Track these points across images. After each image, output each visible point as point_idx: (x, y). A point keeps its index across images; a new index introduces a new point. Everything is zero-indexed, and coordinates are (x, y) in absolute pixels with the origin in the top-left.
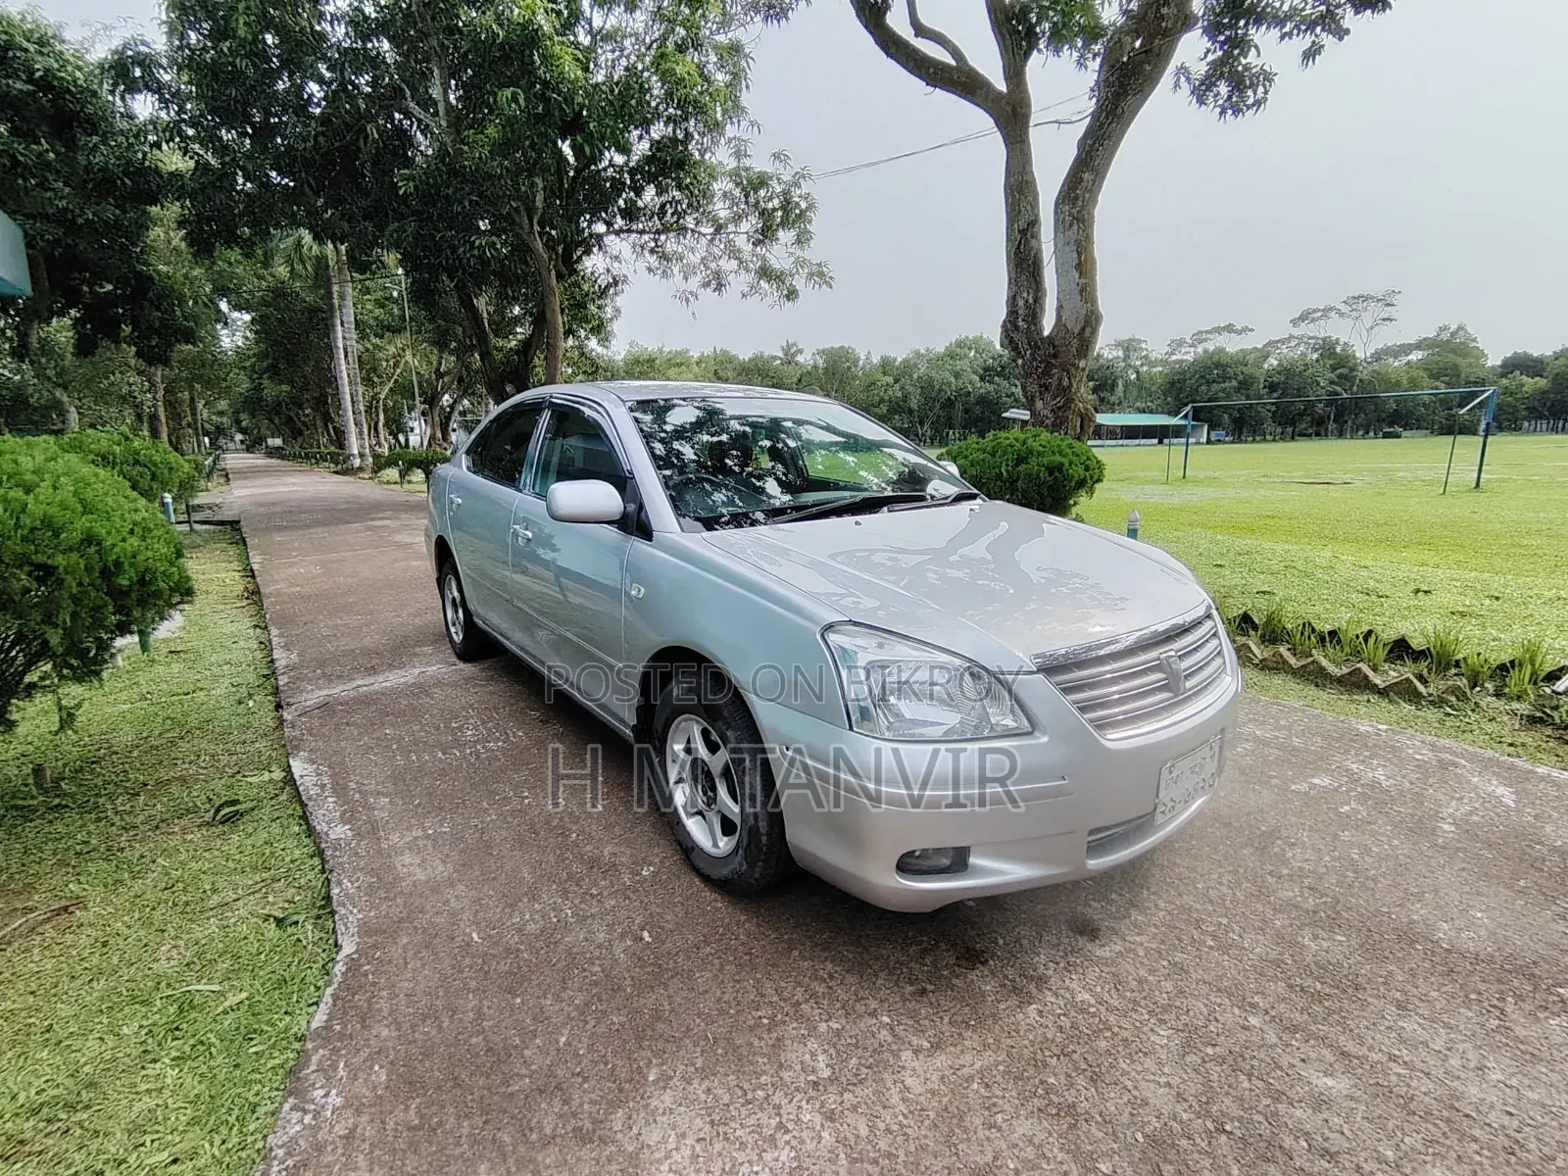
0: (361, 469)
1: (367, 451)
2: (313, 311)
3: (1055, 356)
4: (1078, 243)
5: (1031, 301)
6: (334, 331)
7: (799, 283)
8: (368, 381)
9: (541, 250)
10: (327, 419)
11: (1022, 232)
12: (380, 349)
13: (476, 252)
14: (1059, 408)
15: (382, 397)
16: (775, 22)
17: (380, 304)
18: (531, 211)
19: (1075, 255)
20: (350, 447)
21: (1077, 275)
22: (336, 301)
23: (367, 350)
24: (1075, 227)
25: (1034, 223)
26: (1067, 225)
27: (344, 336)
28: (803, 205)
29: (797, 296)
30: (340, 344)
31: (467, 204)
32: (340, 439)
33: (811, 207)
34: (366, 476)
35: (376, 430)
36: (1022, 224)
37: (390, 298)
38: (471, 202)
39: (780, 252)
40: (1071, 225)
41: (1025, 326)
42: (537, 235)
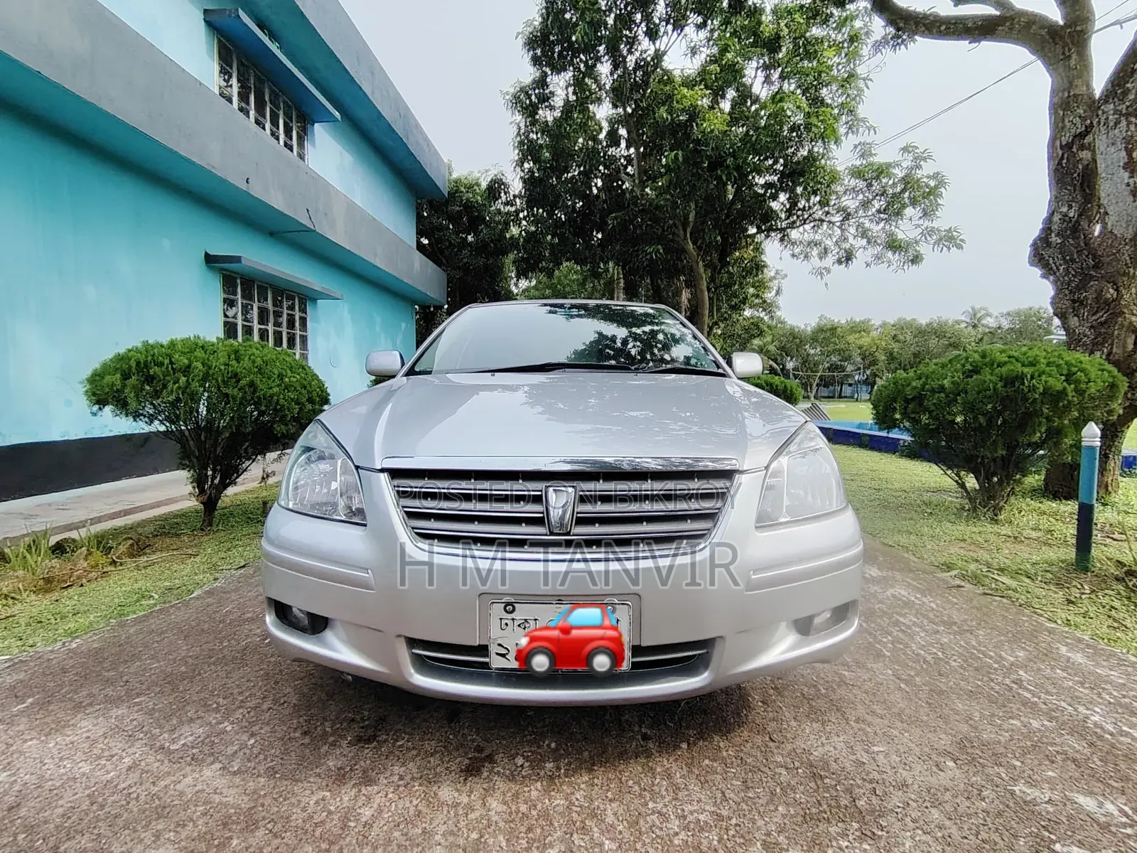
3: (1096, 267)
4: (1128, 140)
7: (924, 249)
9: (692, 250)
11: (1065, 147)
13: (649, 257)
14: (1102, 324)
16: (903, 47)
18: (685, 224)
28: (933, 184)
29: (922, 259)
33: (941, 183)
39: (908, 226)
41: (1059, 241)
42: (689, 240)
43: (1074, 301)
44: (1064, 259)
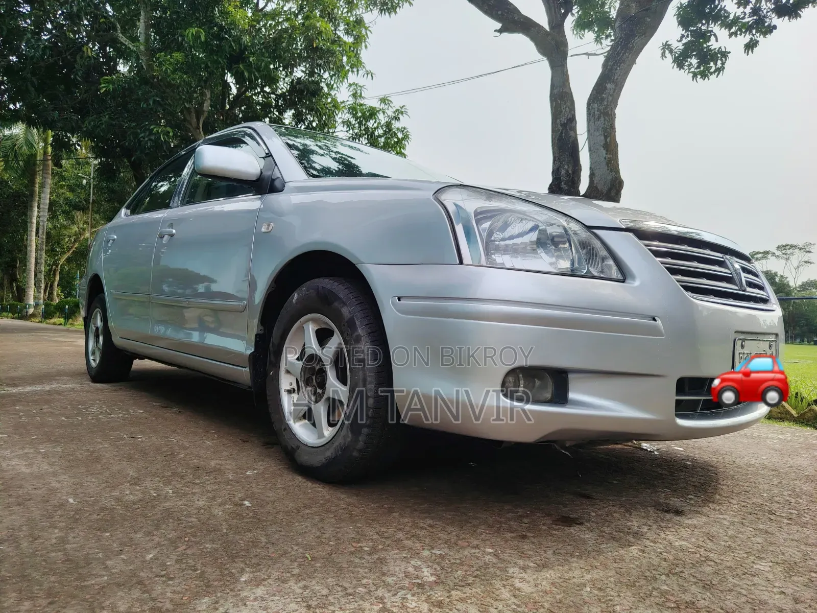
0: (33, 315)
1: (41, 301)
2: (17, 196)
4: (605, 130)
5: (570, 172)
6: (32, 211)
8: (51, 252)
10: (13, 279)
11: (564, 125)
12: (65, 227)
13: (153, 137)
15: (61, 262)
16: (387, 14)
17: (71, 189)
18: (199, 113)
19: (603, 138)
20: (27, 299)
21: (604, 152)
22: (37, 189)
23: (55, 227)
24: (602, 119)
25: (572, 120)
26: (597, 117)
27: (38, 215)
28: (400, 135)
30: (34, 220)
31: (151, 103)
32: (21, 294)
33: (406, 137)
34: (37, 320)
35: (52, 286)
36: (563, 120)
37: (80, 186)
38: (154, 101)
40: (599, 118)
41: (566, 188)
42: (201, 130)
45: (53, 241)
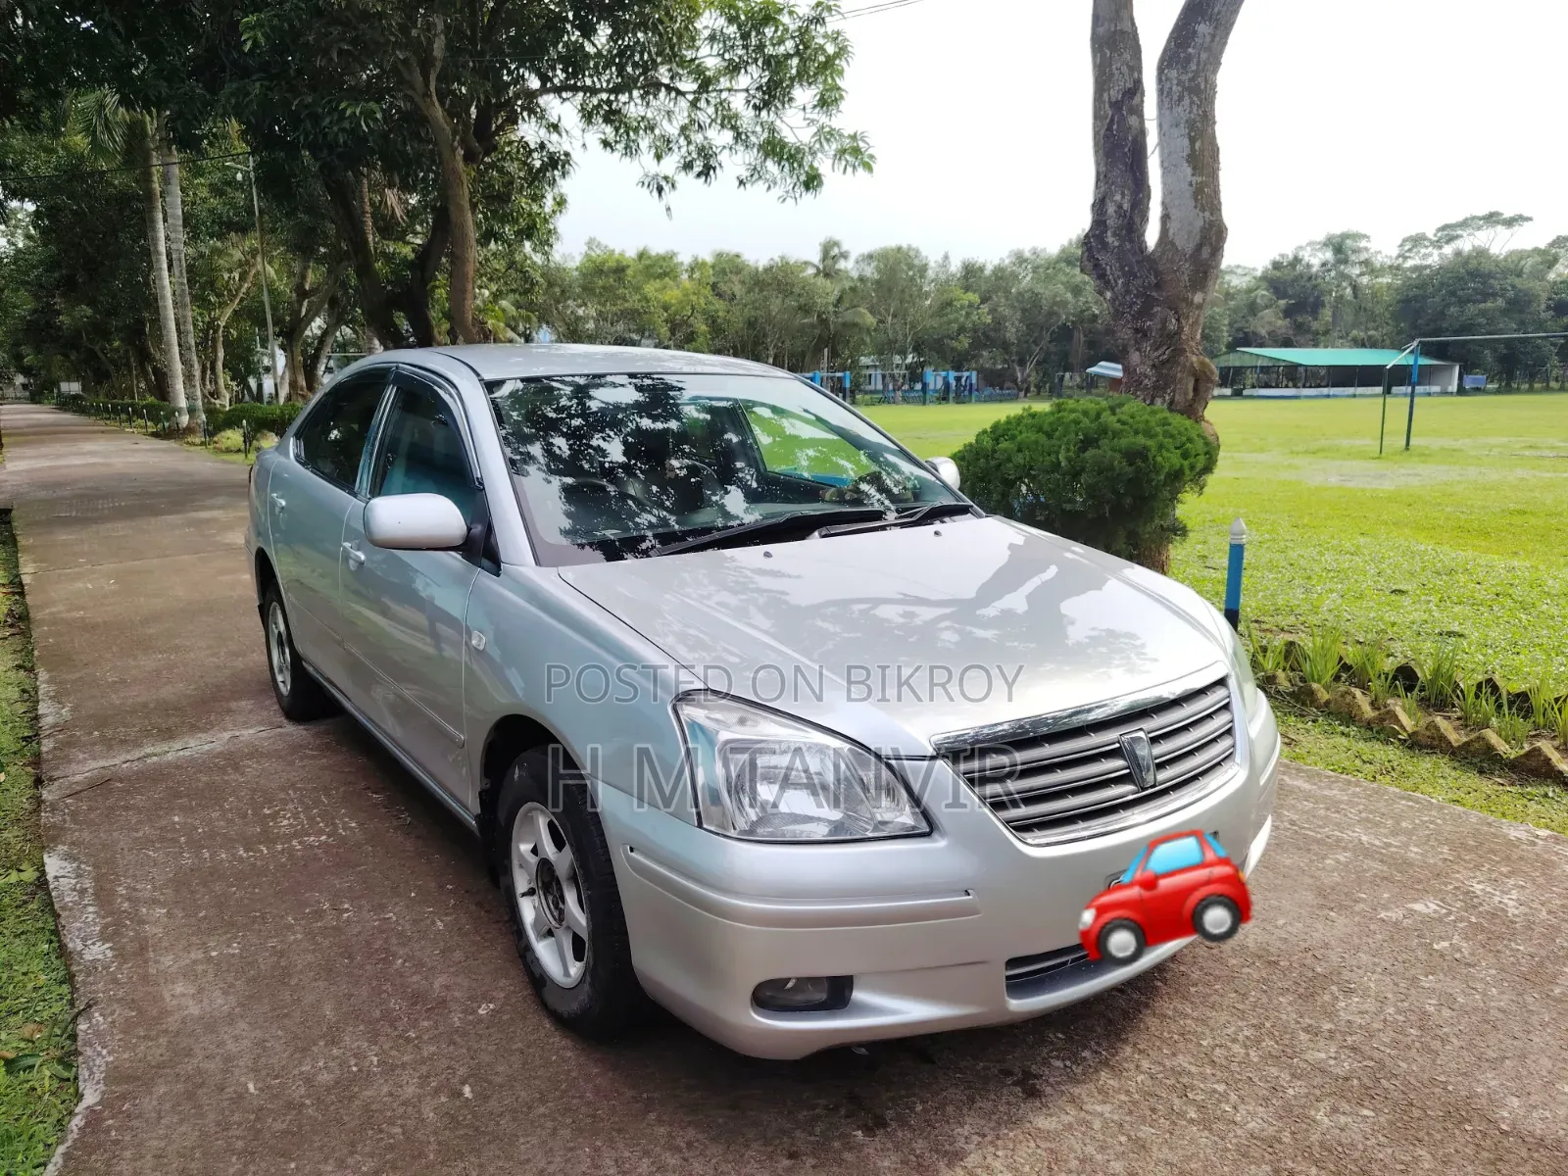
0: (189, 430)
1: (199, 403)
2: (124, 199)
3: (1158, 286)
4: (1191, 125)
5: (1126, 206)
6: (154, 229)
7: (824, 165)
8: (200, 301)
9: (442, 120)
10: (144, 357)
11: (1116, 106)
12: (220, 252)
13: (346, 125)
14: (1163, 363)
15: (222, 324)
17: (216, 190)
18: (426, 64)
19: (1186, 142)
20: (175, 399)
21: (1189, 171)
22: (157, 187)
23: (202, 255)
24: (1186, 101)
25: (1136, 89)
26: (1175, 98)
27: (167, 235)
28: (830, 49)
29: (820, 184)
30: (162, 249)
31: (335, 57)
32: (161, 387)
33: (842, 51)
34: (197, 440)
35: (213, 369)
36: (1115, 94)
37: (231, 183)
38: (341, 52)
40: (1180, 99)
41: (1116, 244)
42: (435, 98)
43: (1137, 331)
44: (1122, 268)
45: (202, 282)
